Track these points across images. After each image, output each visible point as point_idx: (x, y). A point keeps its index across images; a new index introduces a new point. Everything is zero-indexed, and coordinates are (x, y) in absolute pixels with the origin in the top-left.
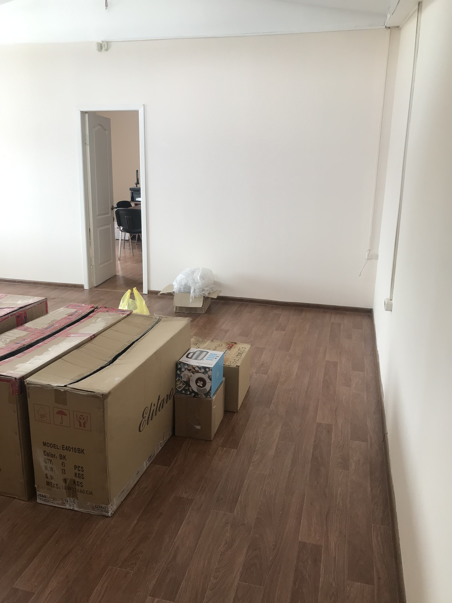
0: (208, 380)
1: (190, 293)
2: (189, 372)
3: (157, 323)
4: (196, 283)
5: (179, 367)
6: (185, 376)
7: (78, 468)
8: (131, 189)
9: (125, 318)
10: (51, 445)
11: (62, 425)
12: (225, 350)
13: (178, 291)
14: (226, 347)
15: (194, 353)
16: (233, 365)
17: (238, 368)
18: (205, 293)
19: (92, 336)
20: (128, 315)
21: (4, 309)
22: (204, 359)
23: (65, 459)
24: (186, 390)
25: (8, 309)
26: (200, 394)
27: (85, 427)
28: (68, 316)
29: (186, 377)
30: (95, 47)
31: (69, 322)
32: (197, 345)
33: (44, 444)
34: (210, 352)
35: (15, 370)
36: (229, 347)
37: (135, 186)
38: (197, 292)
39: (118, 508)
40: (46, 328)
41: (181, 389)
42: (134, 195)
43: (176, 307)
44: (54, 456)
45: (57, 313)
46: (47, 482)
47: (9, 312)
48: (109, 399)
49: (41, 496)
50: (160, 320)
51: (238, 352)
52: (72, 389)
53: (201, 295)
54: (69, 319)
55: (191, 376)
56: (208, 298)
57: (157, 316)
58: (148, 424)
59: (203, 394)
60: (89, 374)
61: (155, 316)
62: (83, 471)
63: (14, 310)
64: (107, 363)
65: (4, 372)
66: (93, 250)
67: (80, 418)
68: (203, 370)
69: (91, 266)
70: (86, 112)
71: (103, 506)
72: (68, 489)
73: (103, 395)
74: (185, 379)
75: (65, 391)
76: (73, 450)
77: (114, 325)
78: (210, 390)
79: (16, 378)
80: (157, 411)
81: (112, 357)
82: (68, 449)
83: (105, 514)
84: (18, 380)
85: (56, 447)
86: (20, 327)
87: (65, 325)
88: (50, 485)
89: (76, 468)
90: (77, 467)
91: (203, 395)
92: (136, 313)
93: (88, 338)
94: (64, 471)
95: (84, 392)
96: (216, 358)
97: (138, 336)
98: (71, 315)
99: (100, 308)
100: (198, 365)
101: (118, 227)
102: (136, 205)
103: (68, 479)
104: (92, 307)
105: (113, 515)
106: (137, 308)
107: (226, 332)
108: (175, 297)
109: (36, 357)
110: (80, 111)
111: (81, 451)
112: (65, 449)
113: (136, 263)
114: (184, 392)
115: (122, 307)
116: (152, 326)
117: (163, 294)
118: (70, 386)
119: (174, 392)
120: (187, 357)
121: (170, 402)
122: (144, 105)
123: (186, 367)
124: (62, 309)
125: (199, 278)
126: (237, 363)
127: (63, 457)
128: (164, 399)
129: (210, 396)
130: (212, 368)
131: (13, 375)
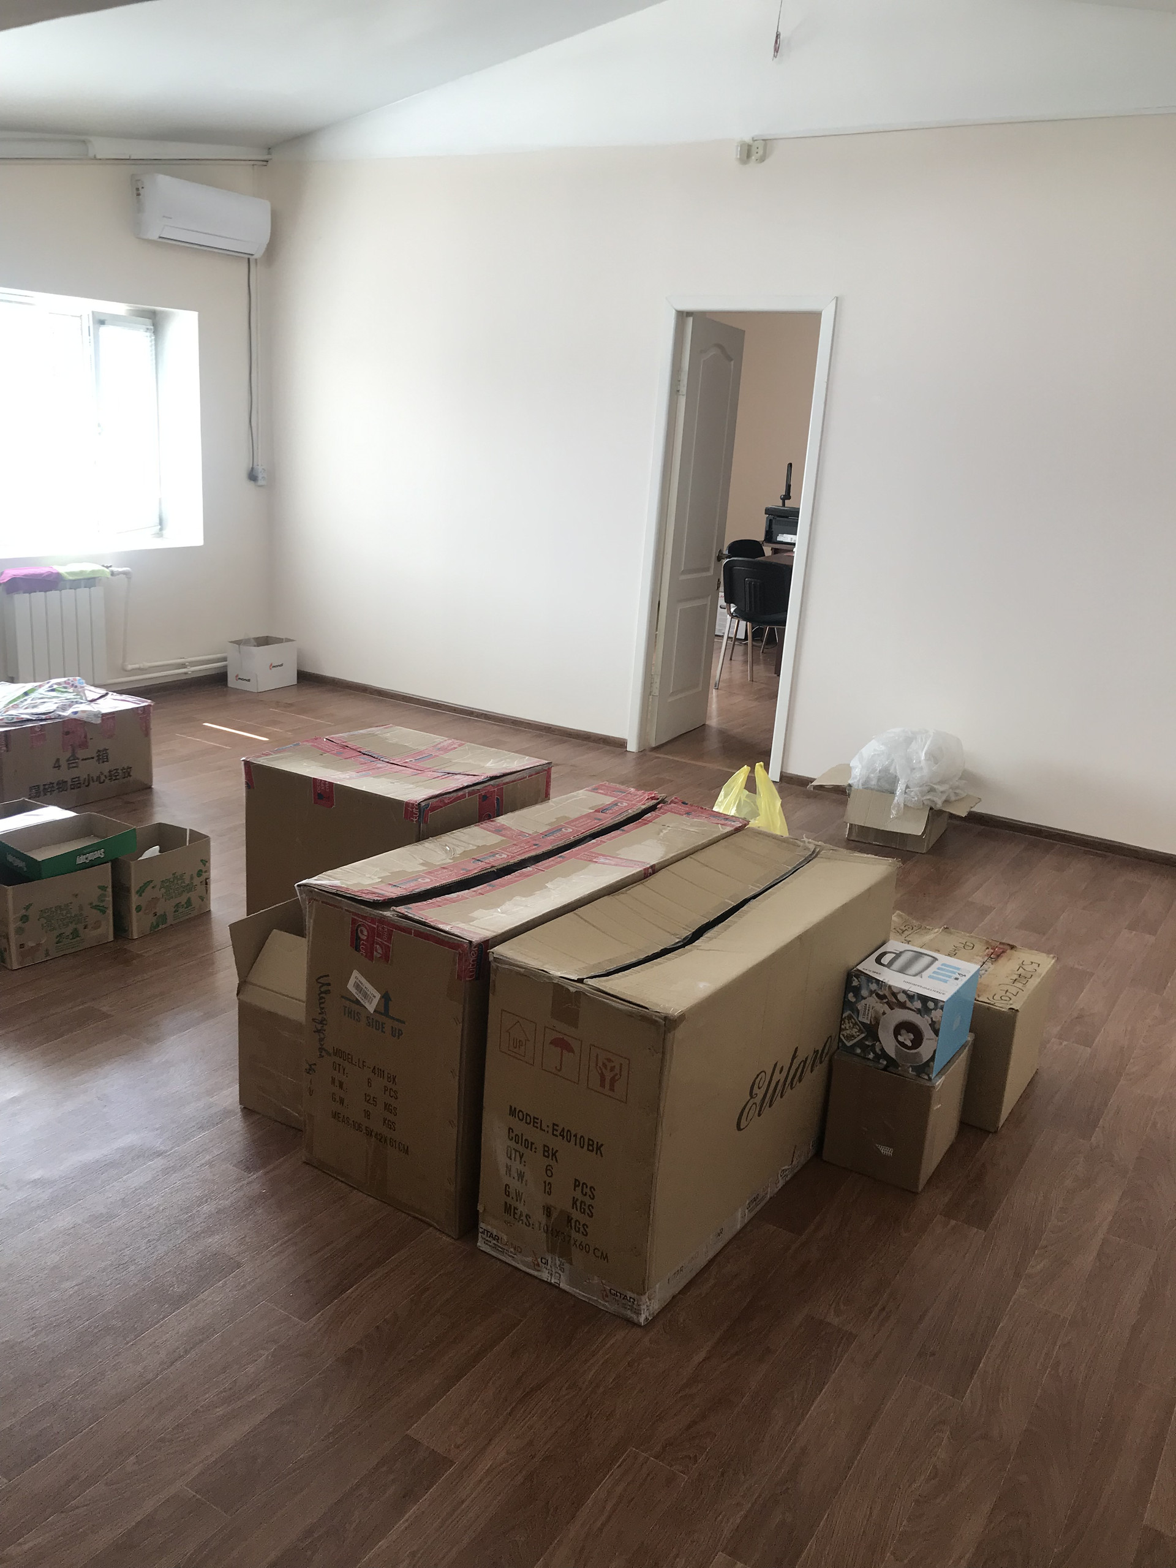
0: (928, 1033)
1: (893, 792)
2: (880, 1003)
3: (808, 860)
4: (914, 771)
5: (855, 983)
6: (869, 1010)
7: (583, 1187)
8: (768, 511)
9: (729, 836)
10: (528, 1117)
11: (559, 1073)
12: (981, 961)
13: (860, 785)
14: (985, 953)
15: (898, 955)
16: (1002, 1006)
17: (1015, 1016)
18: (935, 799)
19: (648, 868)
20: (738, 830)
21: (456, 777)
22: (923, 974)
23: (556, 1157)
24: (865, 1048)
25: (463, 776)
26: (903, 1065)
27: (613, 1090)
28: (596, 811)
29: (870, 1015)
30: (734, 153)
31: (597, 826)
32: (904, 936)
33: (513, 1112)
34: (942, 959)
35: (471, 923)
36: (992, 953)
37: (780, 503)
38: (912, 794)
39: (663, 1310)
40: (545, 835)
41: (852, 1043)
42: (774, 526)
43: (851, 825)
44: (530, 1145)
45: (571, 800)
46: (506, 1203)
47: (466, 784)
48: (680, 1033)
49: (489, 1234)
50: (819, 853)
51: (1019, 972)
52: (595, 992)
53: (923, 804)
54: (596, 819)
55: (884, 1013)
56: (940, 813)
57: (810, 843)
58: (759, 1115)
59: (911, 1066)
60: (634, 960)
61: (804, 842)
62: (593, 1199)
63: (477, 781)
64: (677, 940)
65: (448, 924)
66: (661, 656)
67: (604, 1065)
68: (918, 1005)
69: (651, 697)
70: (689, 314)
71: (629, 1294)
72: (552, 1235)
73: (666, 1018)
74: (867, 1019)
75: (579, 994)
76: (576, 1141)
77: (701, 849)
78: (933, 1058)
79: (471, 942)
80: (787, 1086)
81: (690, 928)
82: (565, 1134)
83: (632, 1315)
84: (474, 948)
85: (539, 1125)
86: (486, 823)
87: (588, 833)
88: (512, 1215)
89: (579, 1185)
90: (581, 1185)
91: (910, 1069)
92: (757, 828)
93: (637, 873)
94: (548, 1188)
95: (622, 1004)
96: (957, 979)
97: (758, 887)
98: (603, 810)
99: (670, 803)
100: (906, 987)
101: (725, 604)
102: (776, 551)
103: (555, 1208)
104: (652, 798)
105: (651, 1323)
106: (759, 815)
107: (984, 911)
108: (851, 800)
109: (518, 898)
110: (674, 311)
111: (595, 1146)
112: (558, 1133)
113: (757, 699)
114: (858, 1051)
115: (723, 807)
116: (795, 867)
117: (821, 787)
118: (590, 982)
119: (835, 1047)
120: (878, 961)
121: (821, 1069)
122: (837, 298)
123: (874, 987)
124: (582, 794)
125: (923, 757)
126: (1011, 1002)
127: (549, 1153)
128: (807, 1059)
129: (928, 1075)
130: (944, 1002)
131: (465, 933)
